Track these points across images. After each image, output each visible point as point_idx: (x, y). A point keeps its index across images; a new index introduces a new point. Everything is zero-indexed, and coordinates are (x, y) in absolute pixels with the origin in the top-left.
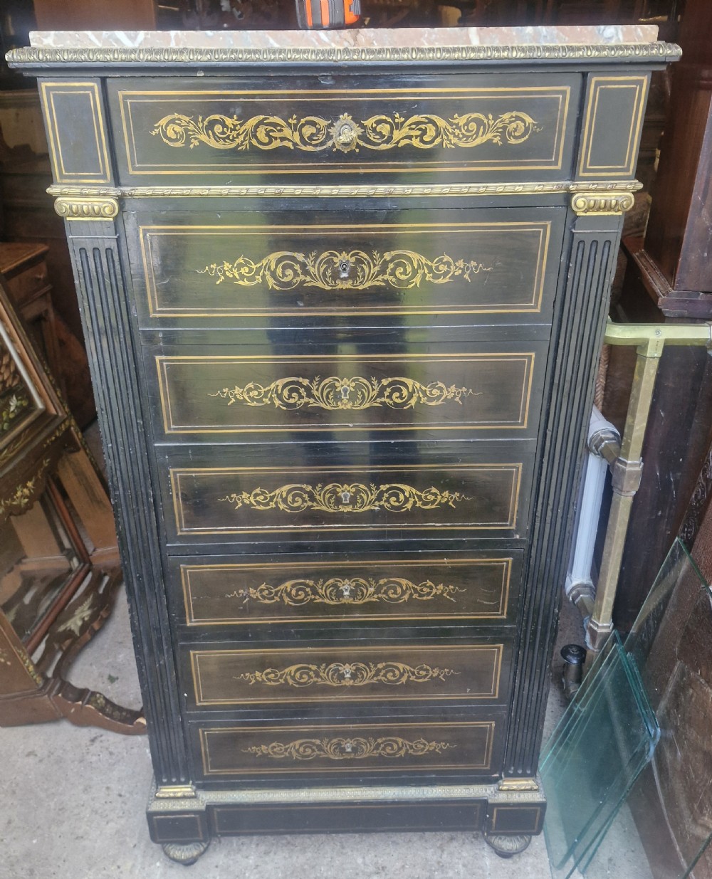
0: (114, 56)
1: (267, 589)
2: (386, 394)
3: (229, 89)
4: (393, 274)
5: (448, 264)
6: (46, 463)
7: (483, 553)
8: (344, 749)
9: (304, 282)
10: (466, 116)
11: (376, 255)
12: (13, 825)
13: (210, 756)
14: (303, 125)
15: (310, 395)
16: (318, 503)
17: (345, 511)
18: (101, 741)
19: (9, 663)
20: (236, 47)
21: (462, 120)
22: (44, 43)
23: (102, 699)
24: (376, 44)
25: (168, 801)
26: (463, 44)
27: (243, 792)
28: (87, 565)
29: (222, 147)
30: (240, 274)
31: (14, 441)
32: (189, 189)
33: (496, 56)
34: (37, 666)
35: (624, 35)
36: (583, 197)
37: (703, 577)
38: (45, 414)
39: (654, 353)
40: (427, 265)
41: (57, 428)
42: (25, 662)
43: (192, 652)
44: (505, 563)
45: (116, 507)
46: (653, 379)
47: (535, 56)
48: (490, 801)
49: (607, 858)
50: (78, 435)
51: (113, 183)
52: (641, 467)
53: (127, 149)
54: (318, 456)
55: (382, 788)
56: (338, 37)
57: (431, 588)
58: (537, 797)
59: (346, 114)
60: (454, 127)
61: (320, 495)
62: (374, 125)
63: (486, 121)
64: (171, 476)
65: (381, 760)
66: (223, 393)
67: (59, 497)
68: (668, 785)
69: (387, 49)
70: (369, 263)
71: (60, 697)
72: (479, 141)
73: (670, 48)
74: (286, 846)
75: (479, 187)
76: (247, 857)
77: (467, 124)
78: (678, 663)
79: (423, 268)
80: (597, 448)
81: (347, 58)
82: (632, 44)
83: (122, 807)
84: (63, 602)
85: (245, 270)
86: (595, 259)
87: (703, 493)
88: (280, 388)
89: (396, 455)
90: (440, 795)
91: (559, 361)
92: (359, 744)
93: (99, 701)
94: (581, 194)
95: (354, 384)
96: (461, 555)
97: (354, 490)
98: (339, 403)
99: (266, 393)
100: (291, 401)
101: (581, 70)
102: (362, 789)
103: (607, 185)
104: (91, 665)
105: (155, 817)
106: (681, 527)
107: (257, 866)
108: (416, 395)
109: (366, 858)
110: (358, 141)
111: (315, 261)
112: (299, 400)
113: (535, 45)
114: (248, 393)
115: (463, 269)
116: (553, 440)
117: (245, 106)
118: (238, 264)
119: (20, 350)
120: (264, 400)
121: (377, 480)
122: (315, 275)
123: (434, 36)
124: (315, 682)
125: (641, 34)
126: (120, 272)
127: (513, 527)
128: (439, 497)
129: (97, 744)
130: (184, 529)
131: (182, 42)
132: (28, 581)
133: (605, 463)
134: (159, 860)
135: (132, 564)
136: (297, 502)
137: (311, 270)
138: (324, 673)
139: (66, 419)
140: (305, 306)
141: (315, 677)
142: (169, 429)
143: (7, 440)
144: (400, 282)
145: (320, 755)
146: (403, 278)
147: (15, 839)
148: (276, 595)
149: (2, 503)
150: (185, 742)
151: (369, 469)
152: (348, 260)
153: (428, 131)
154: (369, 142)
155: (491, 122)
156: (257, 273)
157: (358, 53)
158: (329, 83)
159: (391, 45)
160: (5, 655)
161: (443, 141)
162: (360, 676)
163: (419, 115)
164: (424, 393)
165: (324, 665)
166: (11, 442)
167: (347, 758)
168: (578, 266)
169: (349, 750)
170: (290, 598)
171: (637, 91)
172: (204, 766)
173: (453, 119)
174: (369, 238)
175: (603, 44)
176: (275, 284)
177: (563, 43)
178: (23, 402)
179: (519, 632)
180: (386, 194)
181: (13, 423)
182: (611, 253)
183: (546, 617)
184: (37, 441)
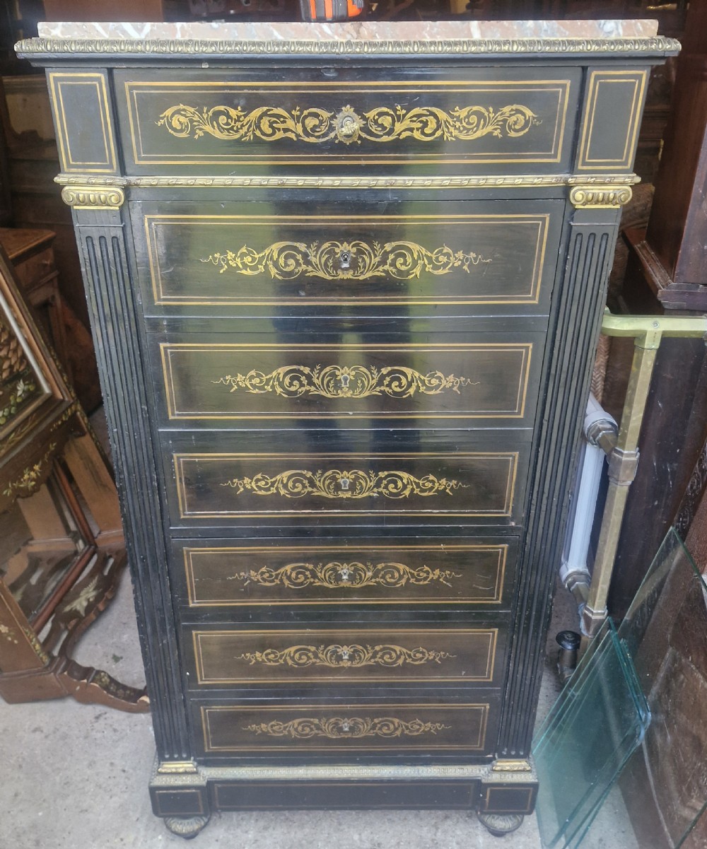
0: (120, 47)
1: (268, 572)
2: (386, 382)
3: (234, 81)
4: (393, 264)
5: (448, 255)
6: (52, 447)
7: (479, 539)
8: (341, 728)
9: (306, 271)
10: (468, 109)
11: (377, 246)
12: (19, 797)
13: (211, 733)
14: (306, 117)
15: (311, 383)
16: (318, 489)
17: (345, 497)
18: (106, 719)
19: (16, 642)
20: (240, 39)
21: (463, 113)
22: (52, 34)
23: (106, 678)
24: (378, 37)
25: (170, 776)
26: (464, 37)
27: (243, 768)
28: (93, 547)
29: (227, 138)
30: (243, 264)
31: (22, 425)
32: (193, 179)
33: (497, 50)
34: (44, 645)
35: (624, 29)
36: (581, 190)
37: (696, 566)
38: (51, 399)
39: (651, 344)
40: (427, 256)
41: (64, 412)
42: (31, 641)
43: (194, 632)
44: (500, 550)
45: (120, 490)
46: (651, 370)
47: (535, 50)
48: (483, 781)
49: (597, 838)
50: (83, 419)
51: (119, 173)
52: (637, 457)
53: (133, 138)
54: (319, 443)
55: (378, 767)
56: (341, 29)
57: (428, 573)
58: (529, 778)
59: (348, 106)
60: (455, 119)
61: (320, 481)
62: (376, 117)
63: (486, 114)
64: (175, 460)
65: (377, 740)
66: (226, 380)
67: (65, 480)
68: (659, 768)
69: (389, 42)
70: (369, 253)
71: (65, 676)
72: (479, 134)
73: (669, 43)
75: (479, 180)
76: (246, 832)
77: (468, 117)
78: (670, 649)
79: (423, 259)
80: (594, 439)
81: (349, 50)
82: (632, 38)
83: (125, 782)
84: (69, 582)
85: (248, 259)
86: (593, 251)
87: (698, 484)
88: (281, 376)
89: (396, 442)
90: (435, 775)
91: (556, 352)
92: (356, 724)
93: (103, 680)
94: (580, 187)
95: (354, 373)
96: (458, 542)
97: (353, 476)
98: (339, 391)
99: (268, 380)
100: (293, 389)
101: (582, 65)
102: (358, 768)
103: (606, 178)
104: (96, 644)
105: (157, 792)
106: (676, 518)
107: (256, 841)
108: (414, 384)
109: (363, 835)
110: (360, 132)
111: (317, 251)
112: (300, 388)
113: (536, 39)
114: (250, 381)
115: (462, 261)
116: (549, 429)
117: (249, 98)
118: (241, 254)
119: (27, 334)
120: (266, 387)
121: (376, 467)
122: (317, 265)
123: (436, 29)
124: (314, 663)
125: (641, 28)
126: (125, 260)
127: (509, 514)
128: (437, 485)
129: (101, 721)
130: (187, 513)
131: (188, 34)
132: (35, 563)
133: (602, 453)
134: (160, 834)
135: (136, 546)
136: (297, 488)
137: (313, 260)
138: (323, 654)
139: (72, 403)
140: (306, 296)
141: (314, 658)
142: (173, 414)
143: (14, 423)
144: (400, 272)
145: (318, 734)
146: (403, 269)
147: (21, 811)
148: (276, 578)
149: (10, 486)
150: (187, 719)
151: (368, 456)
152: (349, 251)
153: (429, 123)
154: (371, 134)
155: (492, 115)
156: (260, 262)
157: (361, 46)
158: (331, 75)
159: (393, 38)
160: (12, 633)
161: (444, 134)
162: (358, 658)
163: (421, 107)
164: (423, 382)
165: (322, 646)
166: (19, 425)
167: (346, 737)
168: (576, 259)
169: (346, 729)
170: (290, 581)
171: (637, 85)
172: (206, 743)
173: (454, 111)
174: (371, 229)
175: (603, 39)
176: (277, 273)
177: (564, 37)
178: (30, 386)
179: (514, 617)
180: (387, 186)
181: (21, 407)
182: (608, 246)
183: (540, 604)
184: (44, 426)
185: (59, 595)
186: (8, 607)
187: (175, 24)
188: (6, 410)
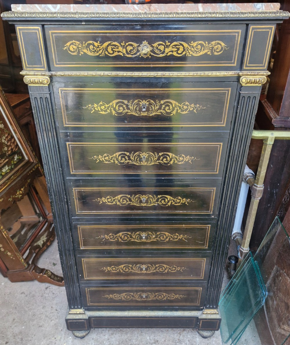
0: (47, 15)
1: (112, 235)
2: (161, 159)
3: (96, 30)
4: (164, 109)
5: (187, 105)
6: (29, 181)
7: (199, 223)
8: (142, 297)
9: (127, 112)
10: (197, 42)
11: (157, 102)
12: (15, 321)
13: (90, 298)
14: (127, 46)
15: (130, 159)
16: (133, 202)
17: (144, 206)
18: (50, 289)
19: (14, 259)
20: (98, 12)
21: (195, 44)
22: (17, 10)
23: (50, 273)
24: (158, 11)
25: (74, 315)
26: (196, 11)
27: (103, 312)
28: (46, 219)
29: (93, 55)
30: (101, 109)
31: (16, 173)
32: (79, 73)
33: (210, 16)
34: (25, 260)
35: (265, 7)
36: (245, 78)
37: (287, 233)
38: (29, 161)
39: (270, 143)
40: (178, 106)
41: (34, 167)
42: (20, 258)
43: (82, 259)
44: (208, 227)
45: (51, 203)
46: (270, 153)
47: (227, 16)
48: (199, 318)
49: (244, 339)
50: (41, 170)
51: (48, 70)
52: (263, 188)
53: (53, 56)
54: (133, 184)
55: (157, 312)
56: (142, 7)
57: (178, 236)
58: (218, 317)
59: (145, 41)
60: (191, 47)
61: (133, 199)
62: (157, 46)
63: (205, 45)
64: (74, 190)
65: (157, 301)
66: (94, 158)
67: (34, 193)
68: (270, 314)
69: (163, 13)
70: (154, 105)
71: (33, 272)
72: (201, 53)
73: (285, 13)
74: (120, 332)
75: (201, 73)
76: (105, 336)
77: (197, 46)
78: (276, 266)
79: (177, 107)
80: (245, 180)
81: (146, 16)
82: (269, 11)
83: (57, 315)
84: (36, 234)
85: (103, 107)
86: (249, 104)
87: (287, 198)
88: (117, 156)
89: (165, 183)
90: (180, 315)
91: (232, 146)
92: (148, 295)
93: (49, 273)
94: (244, 77)
95: (147, 155)
96: (190, 224)
97: (147, 197)
98: (141, 162)
99: (112, 158)
100: (122, 161)
101: (246, 23)
102: (149, 312)
103: (255, 73)
104: (47, 258)
105: (69, 321)
106: (278, 212)
107: (108, 339)
108: (173, 160)
109: (151, 337)
110: (150, 53)
111: (132, 104)
112: (125, 161)
113: (227, 11)
114: (104, 158)
115: (193, 108)
116: (229, 178)
117: (102, 37)
118: (100, 105)
119: (18, 136)
120: (111, 161)
121: (157, 193)
122: (132, 110)
123: (183, 7)
124: (131, 271)
125: (273, 7)
126: (51, 107)
127: (211, 213)
128: (182, 201)
129: (48, 290)
130: (79, 212)
131: (76, 9)
132: (23, 226)
133: (248, 186)
134: (71, 336)
135: (58, 225)
136: (124, 202)
137: (130, 107)
138: (135, 268)
139: (37, 164)
140: (128, 123)
141: (131, 269)
142: (73, 172)
143: (13, 172)
144: (167, 113)
145: (133, 299)
146: (168, 112)
147: (16, 326)
148: (116, 238)
149: (11, 197)
150: (80, 293)
151: (153, 189)
152: (146, 104)
153: (180, 49)
154: (155, 53)
155: (207, 45)
156: (108, 109)
157: (151, 14)
158: (138, 28)
159: (165, 11)
160: (12, 255)
161: (186, 53)
162: (149, 269)
163: (176, 42)
164: (176, 159)
165: (135, 265)
166: (15, 173)
167: (144, 300)
168: (242, 107)
169: (144, 297)
170: (122, 239)
171: (270, 32)
172: (88, 302)
173: (191, 43)
174: (155, 94)
175: (256, 11)
176: (115, 113)
177: (239, 11)
178: (20, 157)
179: (213, 254)
180: (162, 76)
181: (16, 165)
182: (255, 102)
183: (224, 248)
184: (25, 173)
185: (33, 238)
186: (11, 245)
187: (70, 5)
188: (10, 166)
